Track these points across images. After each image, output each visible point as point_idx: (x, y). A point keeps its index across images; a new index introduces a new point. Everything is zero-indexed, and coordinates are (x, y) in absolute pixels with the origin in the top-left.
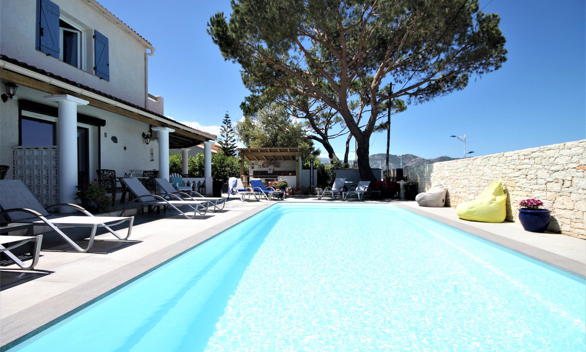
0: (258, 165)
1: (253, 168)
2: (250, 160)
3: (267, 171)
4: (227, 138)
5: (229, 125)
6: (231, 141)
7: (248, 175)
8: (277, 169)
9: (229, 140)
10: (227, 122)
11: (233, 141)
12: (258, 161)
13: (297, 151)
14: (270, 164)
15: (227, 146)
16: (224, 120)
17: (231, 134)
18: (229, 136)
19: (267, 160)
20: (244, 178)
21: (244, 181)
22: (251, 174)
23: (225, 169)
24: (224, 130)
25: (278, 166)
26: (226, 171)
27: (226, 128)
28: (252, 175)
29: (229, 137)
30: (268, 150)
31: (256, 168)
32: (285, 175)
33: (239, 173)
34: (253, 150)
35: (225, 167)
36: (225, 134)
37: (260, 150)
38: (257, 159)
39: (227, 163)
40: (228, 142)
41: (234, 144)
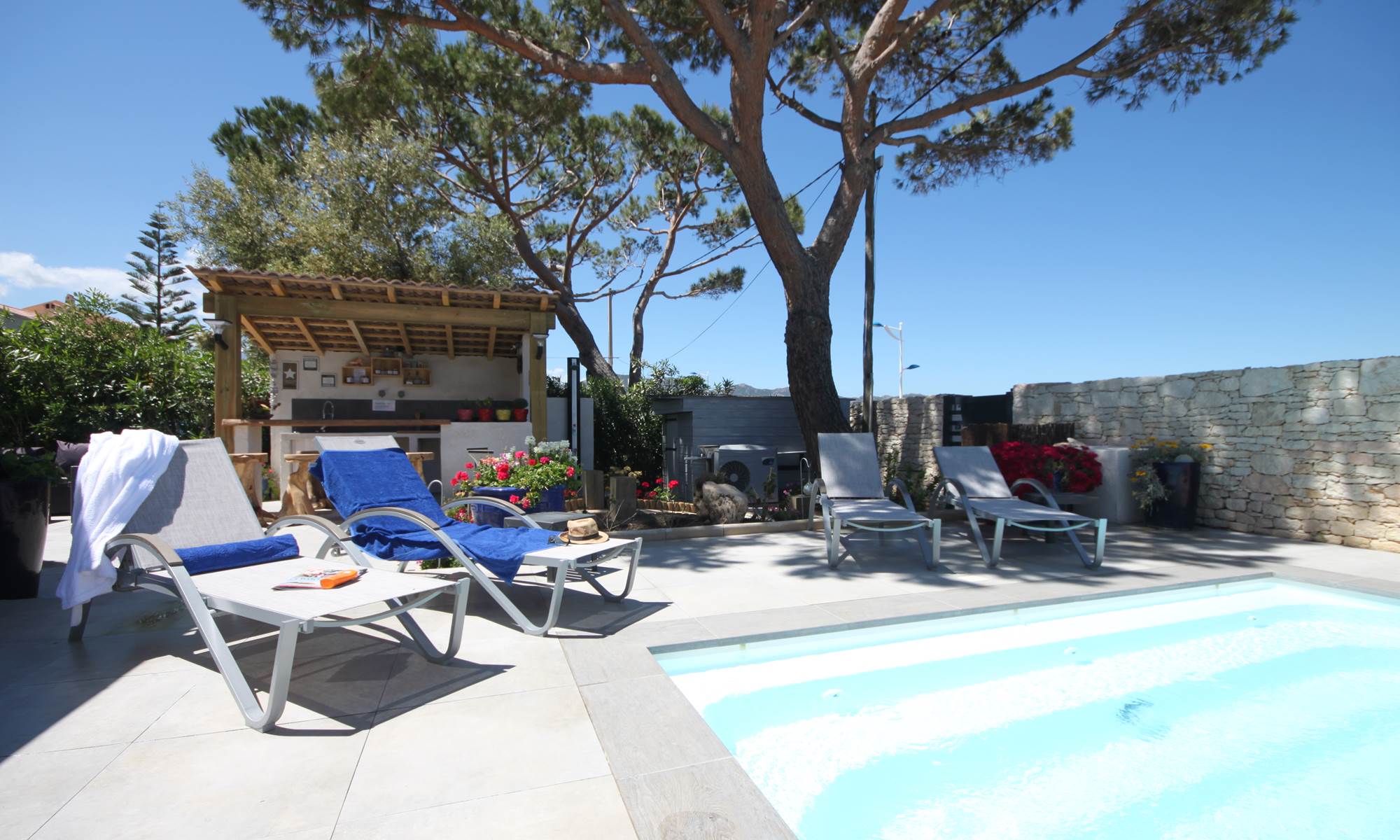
0: (317, 374)
1: (290, 384)
2: (274, 346)
3: (368, 403)
4: (159, 297)
5: (166, 252)
6: (176, 309)
7: (266, 415)
8: (417, 393)
9: (169, 304)
10: (159, 241)
11: (185, 309)
12: (318, 353)
13: (537, 310)
14: (384, 369)
15: (159, 324)
16: (146, 233)
17: (174, 282)
18: (166, 289)
19: (369, 348)
20: (243, 432)
21: (242, 452)
22: (283, 412)
23: (117, 388)
24: (145, 267)
25: (426, 381)
26: (124, 398)
27: (155, 261)
28: (289, 416)
29: (169, 292)
30: (391, 295)
31: (310, 387)
32: (475, 419)
33: (210, 409)
34: (298, 286)
35: (118, 376)
36: (150, 282)
37: (343, 289)
38: (314, 345)
39: (133, 360)
40: (162, 311)
41: (187, 320)
